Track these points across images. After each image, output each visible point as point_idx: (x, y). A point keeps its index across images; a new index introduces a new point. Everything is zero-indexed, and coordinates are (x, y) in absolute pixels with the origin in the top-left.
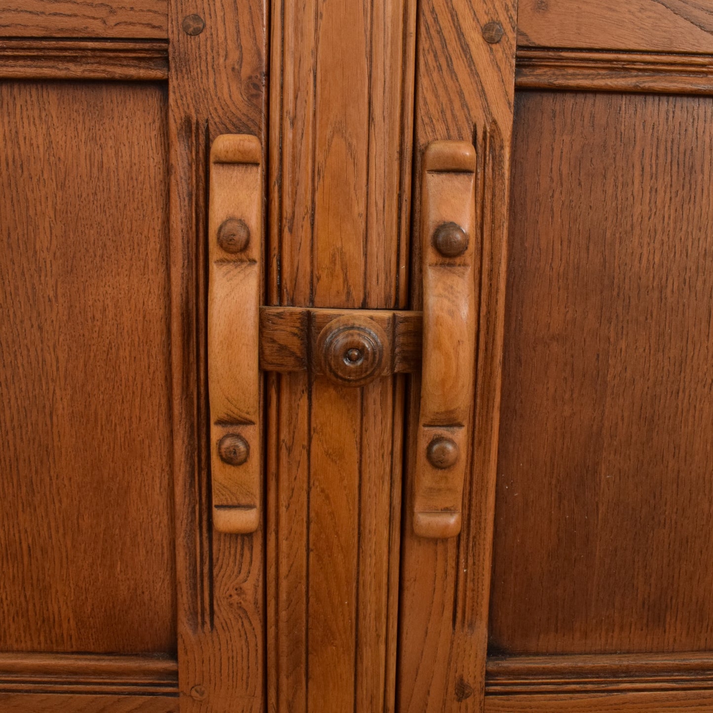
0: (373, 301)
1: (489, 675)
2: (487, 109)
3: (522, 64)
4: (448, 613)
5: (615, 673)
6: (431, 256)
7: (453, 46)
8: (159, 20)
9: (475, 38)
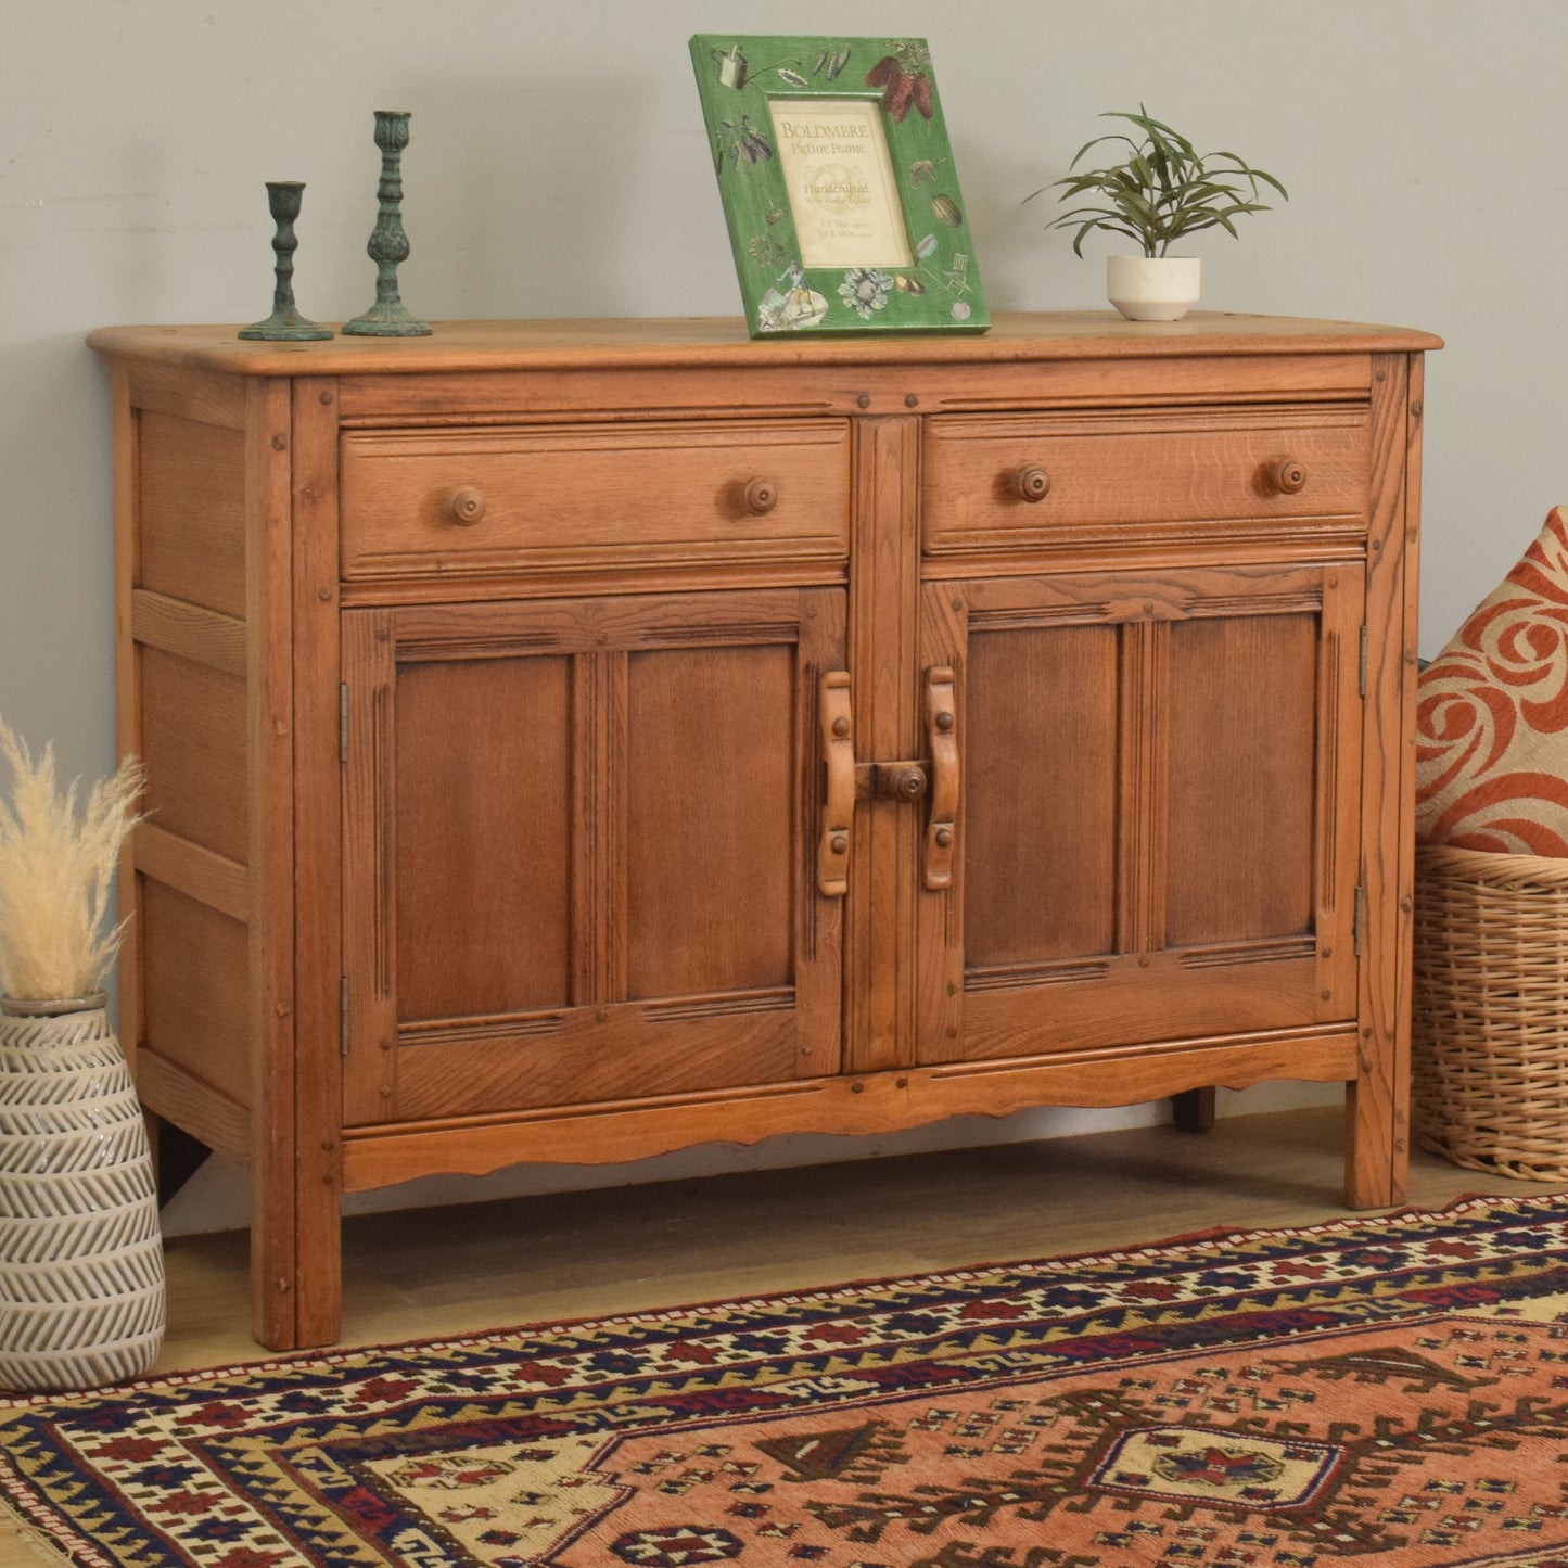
0: (902, 756)
1: (966, 978)
2: (955, 647)
3: (971, 620)
4: (942, 941)
5: (1034, 971)
6: (935, 730)
7: (938, 615)
8: (795, 612)
9: (948, 609)
